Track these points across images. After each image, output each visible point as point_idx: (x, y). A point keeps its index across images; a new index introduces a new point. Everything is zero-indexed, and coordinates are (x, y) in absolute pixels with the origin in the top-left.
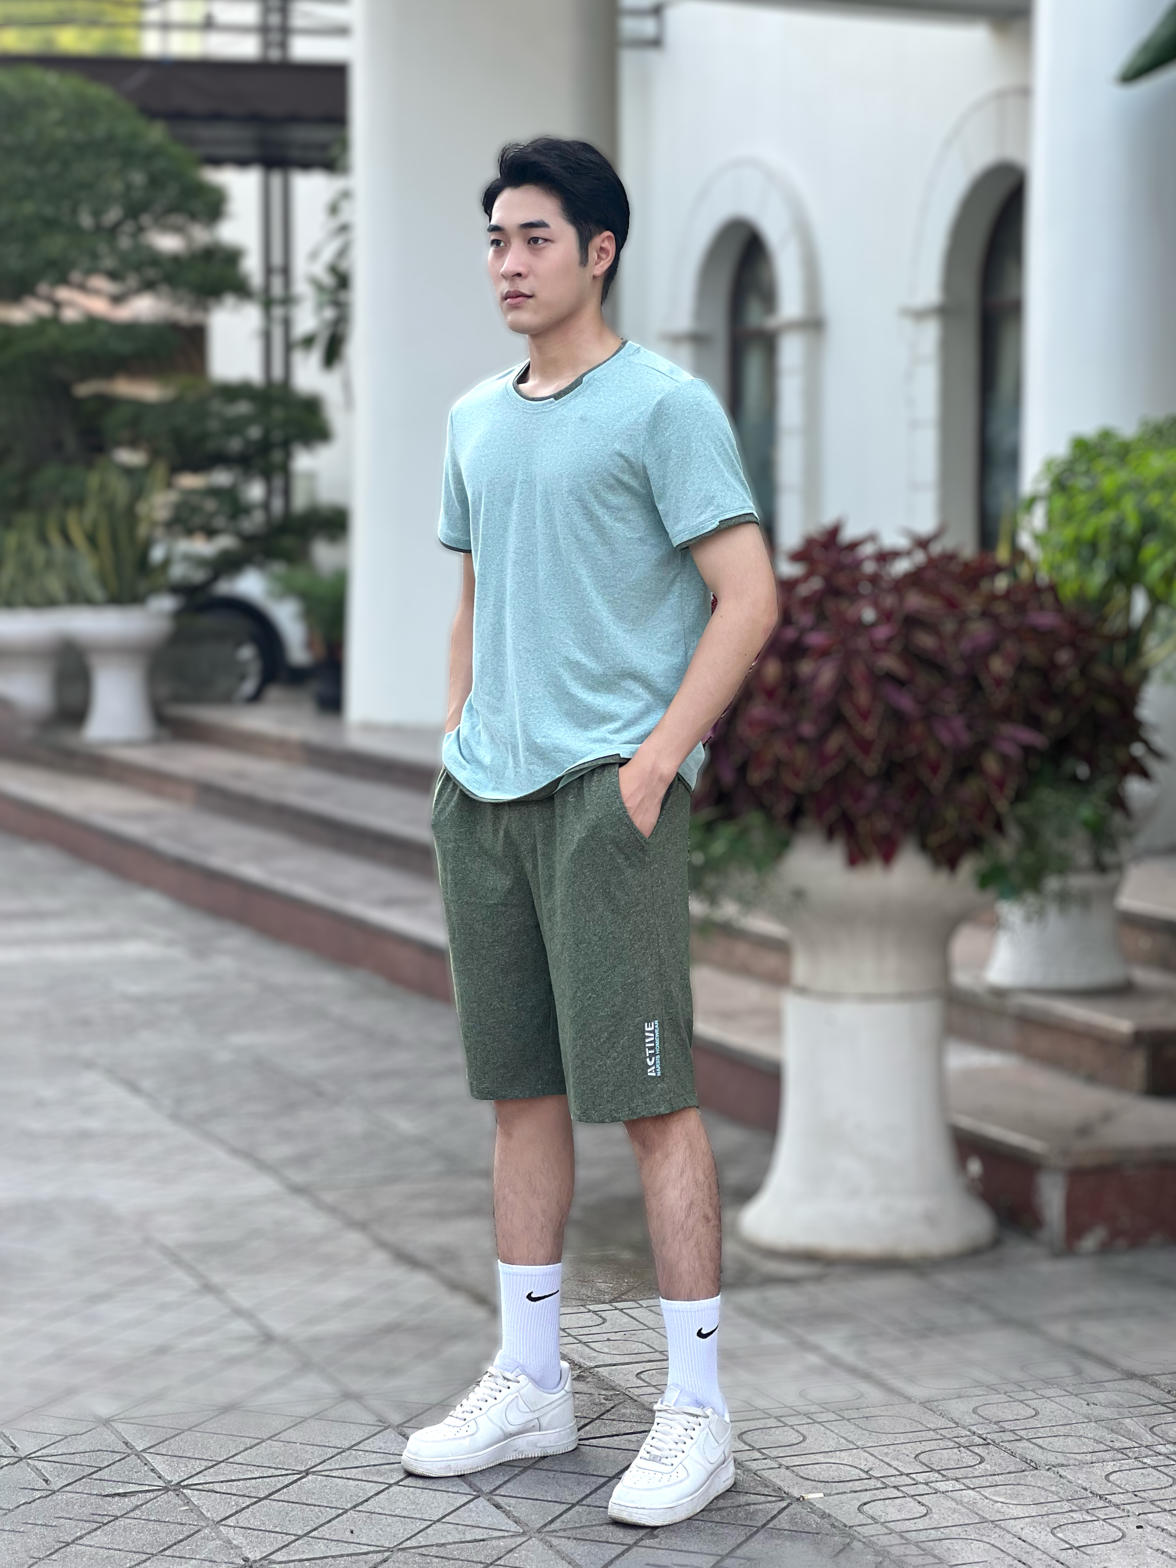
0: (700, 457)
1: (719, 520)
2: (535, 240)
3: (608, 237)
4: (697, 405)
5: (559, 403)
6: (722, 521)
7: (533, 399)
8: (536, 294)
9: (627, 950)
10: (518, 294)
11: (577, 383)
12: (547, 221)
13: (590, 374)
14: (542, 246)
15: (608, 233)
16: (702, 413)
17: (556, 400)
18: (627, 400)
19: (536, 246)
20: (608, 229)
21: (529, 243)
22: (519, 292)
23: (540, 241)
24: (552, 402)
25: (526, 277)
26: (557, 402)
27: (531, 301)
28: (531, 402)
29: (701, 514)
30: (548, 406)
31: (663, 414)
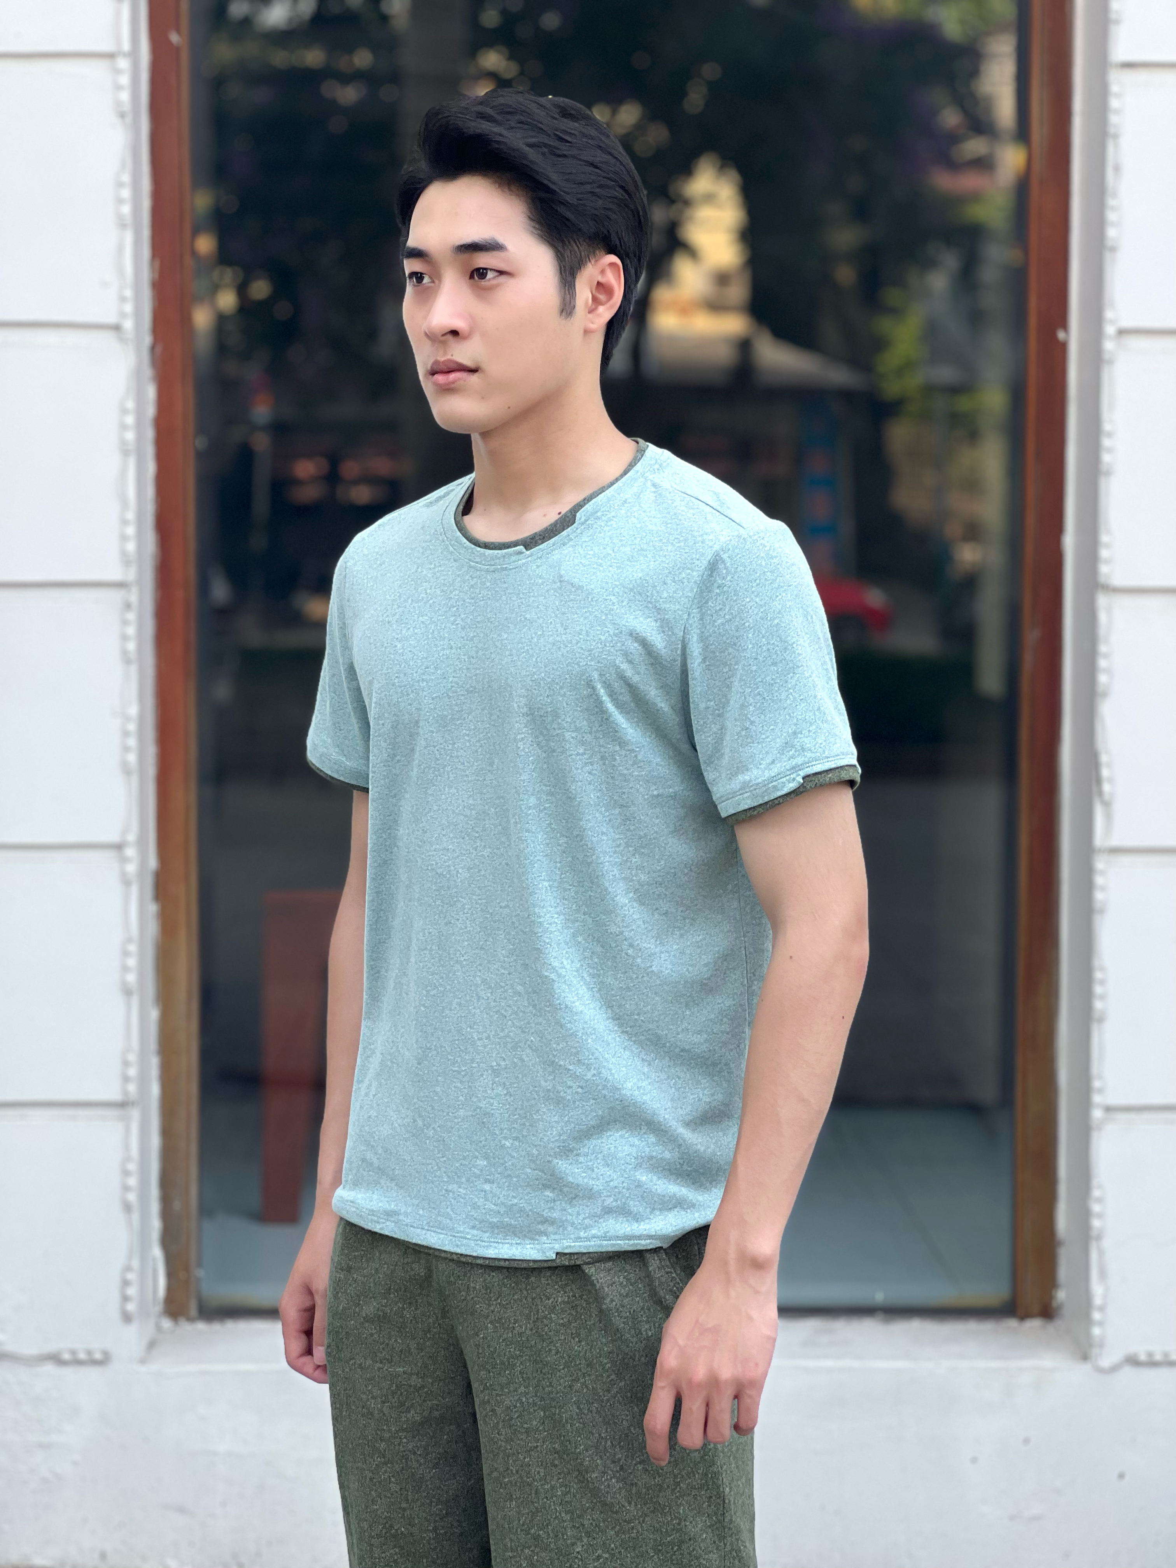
0: (774, 664)
1: (802, 773)
2: (480, 273)
3: (612, 265)
4: (772, 572)
5: (531, 555)
6: (808, 776)
7: (486, 546)
8: (483, 366)
9: (669, 1492)
10: (452, 366)
11: (567, 521)
12: (501, 239)
13: (588, 507)
14: (494, 282)
15: (613, 258)
16: (779, 587)
17: (527, 549)
18: (654, 557)
19: (483, 283)
20: (611, 250)
21: (472, 277)
22: (457, 363)
23: (490, 275)
24: (521, 553)
25: (466, 338)
26: (528, 553)
27: (474, 378)
28: (482, 550)
29: (773, 762)
30: (513, 558)
31: (716, 585)
